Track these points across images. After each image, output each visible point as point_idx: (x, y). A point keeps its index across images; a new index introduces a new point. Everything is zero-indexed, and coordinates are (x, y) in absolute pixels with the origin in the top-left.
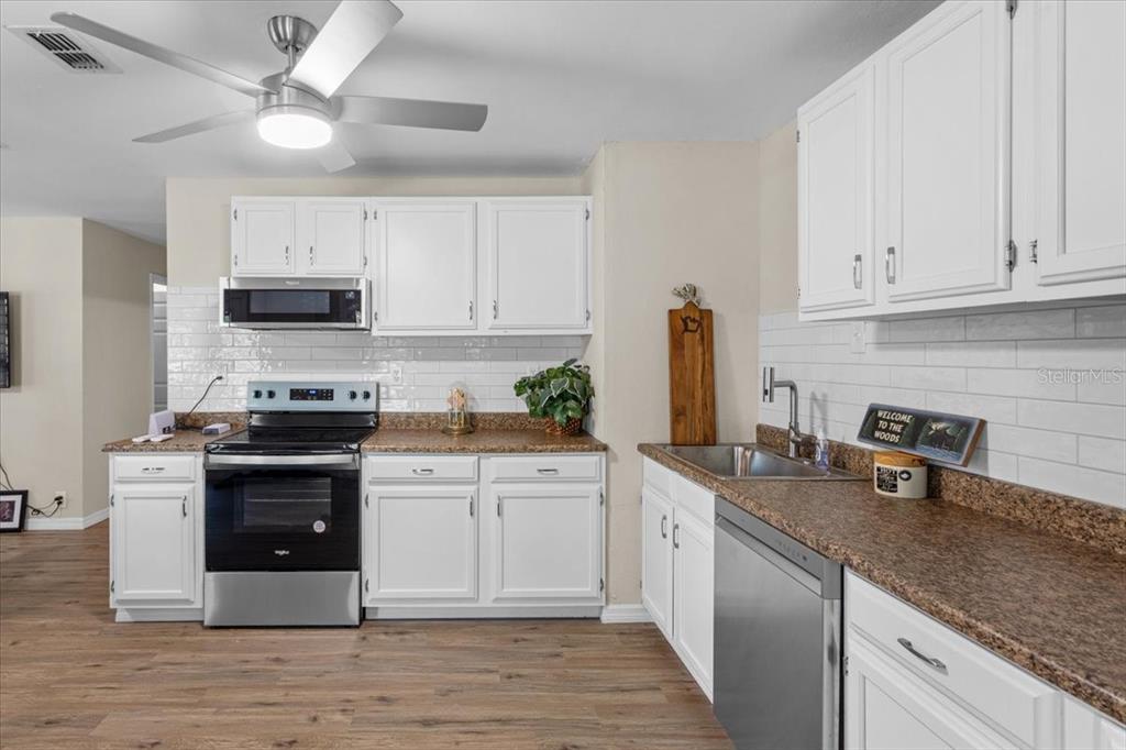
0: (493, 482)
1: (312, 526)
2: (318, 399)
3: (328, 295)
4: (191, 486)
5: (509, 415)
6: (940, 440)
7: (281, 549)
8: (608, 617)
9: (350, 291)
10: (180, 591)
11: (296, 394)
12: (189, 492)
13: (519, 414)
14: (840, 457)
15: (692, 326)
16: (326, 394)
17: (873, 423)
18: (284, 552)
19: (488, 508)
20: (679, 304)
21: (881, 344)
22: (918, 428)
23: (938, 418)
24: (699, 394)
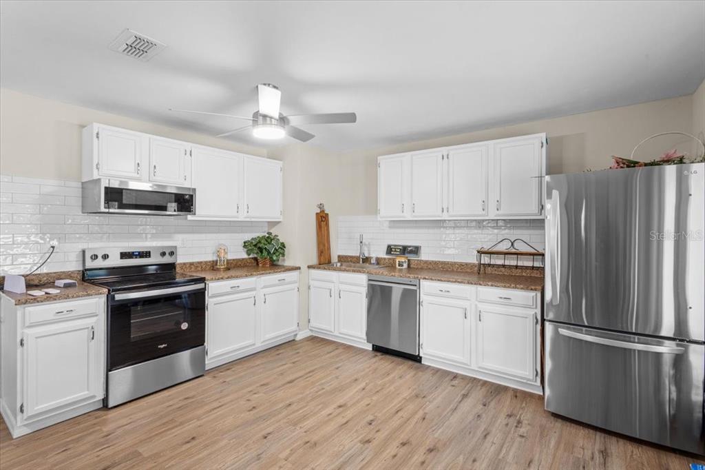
0: (262, 288)
1: (180, 328)
2: (140, 257)
3: (173, 196)
4: (95, 318)
5: (239, 260)
6: (411, 252)
7: (162, 344)
8: (298, 338)
9: (186, 195)
10: (86, 392)
11: (124, 255)
12: (95, 323)
13: (243, 259)
14: (378, 261)
15: (323, 219)
16: (146, 254)
17: (390, 250)
18: (164, 345)
19: (260, 301)
20: (319, 211)
21: (390, 227)
22: (404, 250)
23: (410, 247)
24: (326, 245)
